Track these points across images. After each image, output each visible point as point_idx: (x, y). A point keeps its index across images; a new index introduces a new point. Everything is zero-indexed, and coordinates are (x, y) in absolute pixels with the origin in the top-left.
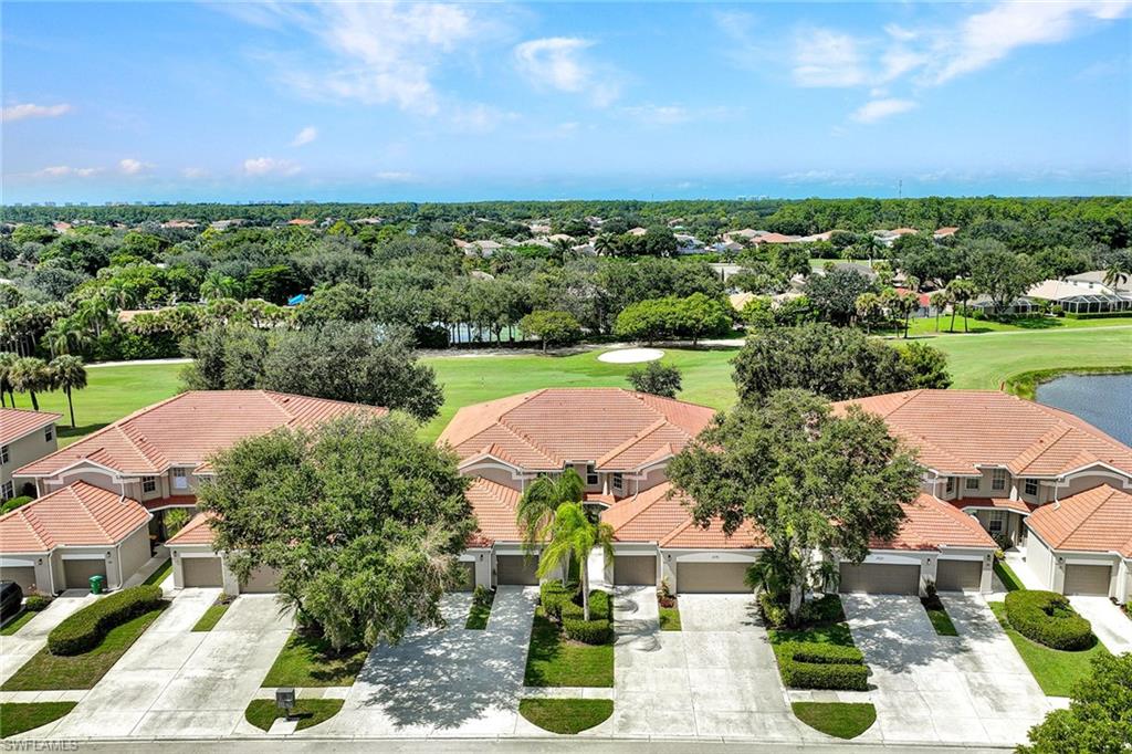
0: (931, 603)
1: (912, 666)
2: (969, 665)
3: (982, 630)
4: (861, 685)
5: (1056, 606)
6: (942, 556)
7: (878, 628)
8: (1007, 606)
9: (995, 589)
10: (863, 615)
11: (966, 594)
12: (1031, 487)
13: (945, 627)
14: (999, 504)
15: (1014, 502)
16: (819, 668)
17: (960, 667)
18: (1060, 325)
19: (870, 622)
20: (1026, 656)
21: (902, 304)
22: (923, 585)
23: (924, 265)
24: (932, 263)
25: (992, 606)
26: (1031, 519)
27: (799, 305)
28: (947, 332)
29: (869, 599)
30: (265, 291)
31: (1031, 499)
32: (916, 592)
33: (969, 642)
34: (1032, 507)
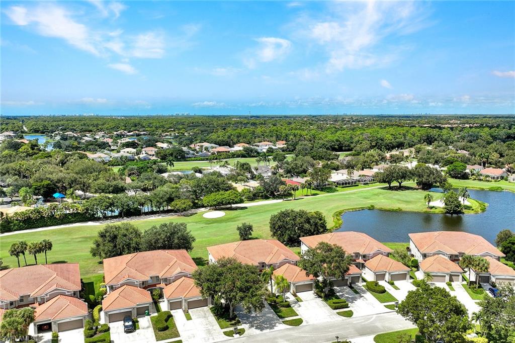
0: (351, 287)
1: (354, 301)
2: (365, 299)
3: (364, 292)
4: (347, 307)
5: (377, 284)
6: (352, 276)
7: (343, 294)
8: (367, 285)
9: (362, 282)
10: (339, 292)
11: (357, 284)
12: (364, 256)
13: (356, 292)
14: (358, 261)
15: (361, 260)
16: (339, 304)
17: (363, 300)
18: (337, 191)
19: (341, 293)
20: (374, 296)
21: (294, 188)
22: (348, 283)
23: (290, 169)
24: (293, 168)
25: (363, 286)
26: (366, 264)
27: (260, 190)
28: (305, 195)
29: (338, 288)
30: (42, 192)
31: (365, 259)
32: (347, 285)
33: (362, 295)
34: (365, 261)
